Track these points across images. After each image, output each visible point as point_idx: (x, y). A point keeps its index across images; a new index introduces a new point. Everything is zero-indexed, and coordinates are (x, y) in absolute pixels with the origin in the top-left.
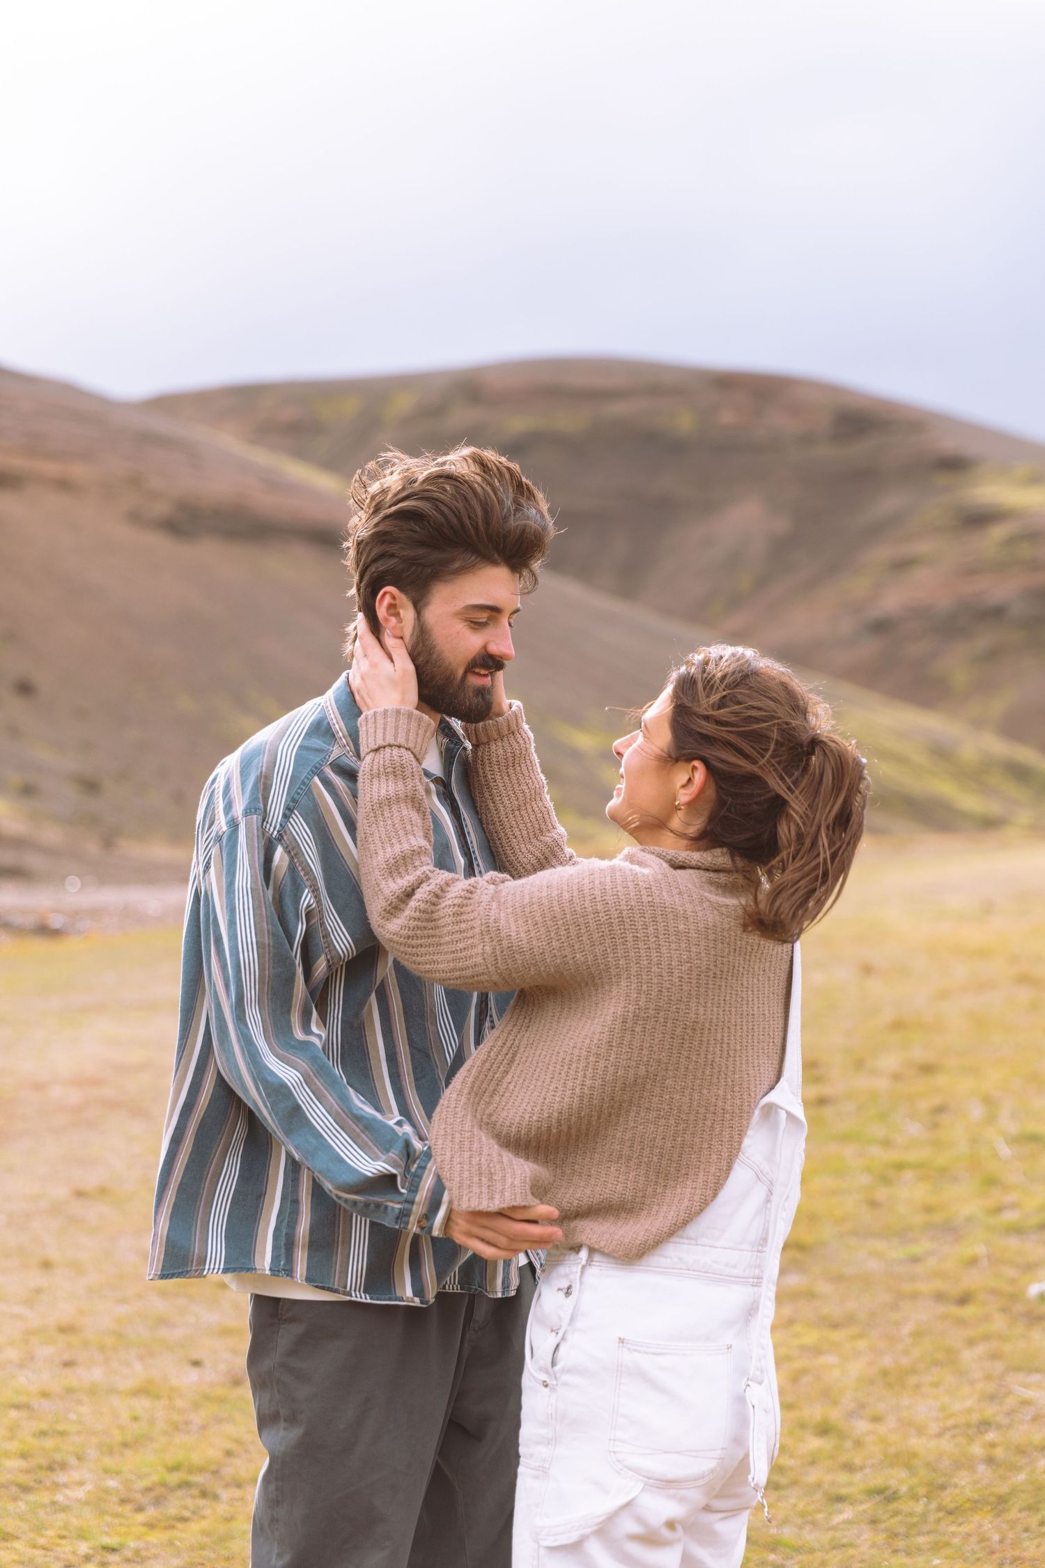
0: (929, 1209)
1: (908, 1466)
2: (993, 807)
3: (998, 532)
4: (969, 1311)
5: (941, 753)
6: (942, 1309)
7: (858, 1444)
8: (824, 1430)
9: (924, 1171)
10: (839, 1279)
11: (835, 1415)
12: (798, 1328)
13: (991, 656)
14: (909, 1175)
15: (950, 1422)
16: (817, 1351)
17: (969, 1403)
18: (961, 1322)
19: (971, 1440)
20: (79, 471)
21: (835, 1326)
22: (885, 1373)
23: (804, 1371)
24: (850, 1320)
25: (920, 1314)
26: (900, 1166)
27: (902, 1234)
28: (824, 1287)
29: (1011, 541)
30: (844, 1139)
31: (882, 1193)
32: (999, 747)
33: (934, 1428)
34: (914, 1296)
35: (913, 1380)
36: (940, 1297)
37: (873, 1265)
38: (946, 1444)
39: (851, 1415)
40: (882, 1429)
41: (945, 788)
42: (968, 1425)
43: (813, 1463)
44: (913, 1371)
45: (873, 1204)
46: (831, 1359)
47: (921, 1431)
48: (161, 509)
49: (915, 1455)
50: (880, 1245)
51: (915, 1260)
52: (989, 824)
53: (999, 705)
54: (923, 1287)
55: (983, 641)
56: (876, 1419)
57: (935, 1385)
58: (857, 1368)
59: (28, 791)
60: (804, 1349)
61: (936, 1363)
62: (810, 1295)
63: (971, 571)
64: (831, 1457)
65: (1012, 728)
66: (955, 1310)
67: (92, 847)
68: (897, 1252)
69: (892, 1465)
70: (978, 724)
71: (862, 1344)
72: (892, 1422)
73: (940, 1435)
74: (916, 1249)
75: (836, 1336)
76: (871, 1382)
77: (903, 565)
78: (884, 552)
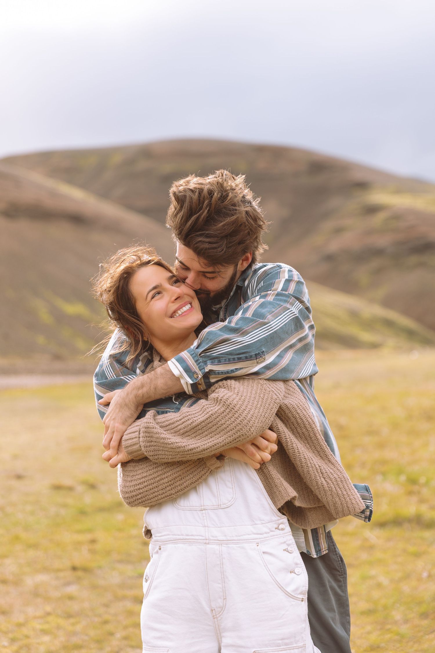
2: (377, 339)
3: (381, 216)
5: (354, 315)
13: (379, 271)
32: (381, 312)
41: (355, 331)
52: (374, 346)
53: (381, 293)
55: (375, 263)
63: (370, 233)
65: (387, 304)
70: (372, 302)
77: (339, 231)
78: (328, 225)
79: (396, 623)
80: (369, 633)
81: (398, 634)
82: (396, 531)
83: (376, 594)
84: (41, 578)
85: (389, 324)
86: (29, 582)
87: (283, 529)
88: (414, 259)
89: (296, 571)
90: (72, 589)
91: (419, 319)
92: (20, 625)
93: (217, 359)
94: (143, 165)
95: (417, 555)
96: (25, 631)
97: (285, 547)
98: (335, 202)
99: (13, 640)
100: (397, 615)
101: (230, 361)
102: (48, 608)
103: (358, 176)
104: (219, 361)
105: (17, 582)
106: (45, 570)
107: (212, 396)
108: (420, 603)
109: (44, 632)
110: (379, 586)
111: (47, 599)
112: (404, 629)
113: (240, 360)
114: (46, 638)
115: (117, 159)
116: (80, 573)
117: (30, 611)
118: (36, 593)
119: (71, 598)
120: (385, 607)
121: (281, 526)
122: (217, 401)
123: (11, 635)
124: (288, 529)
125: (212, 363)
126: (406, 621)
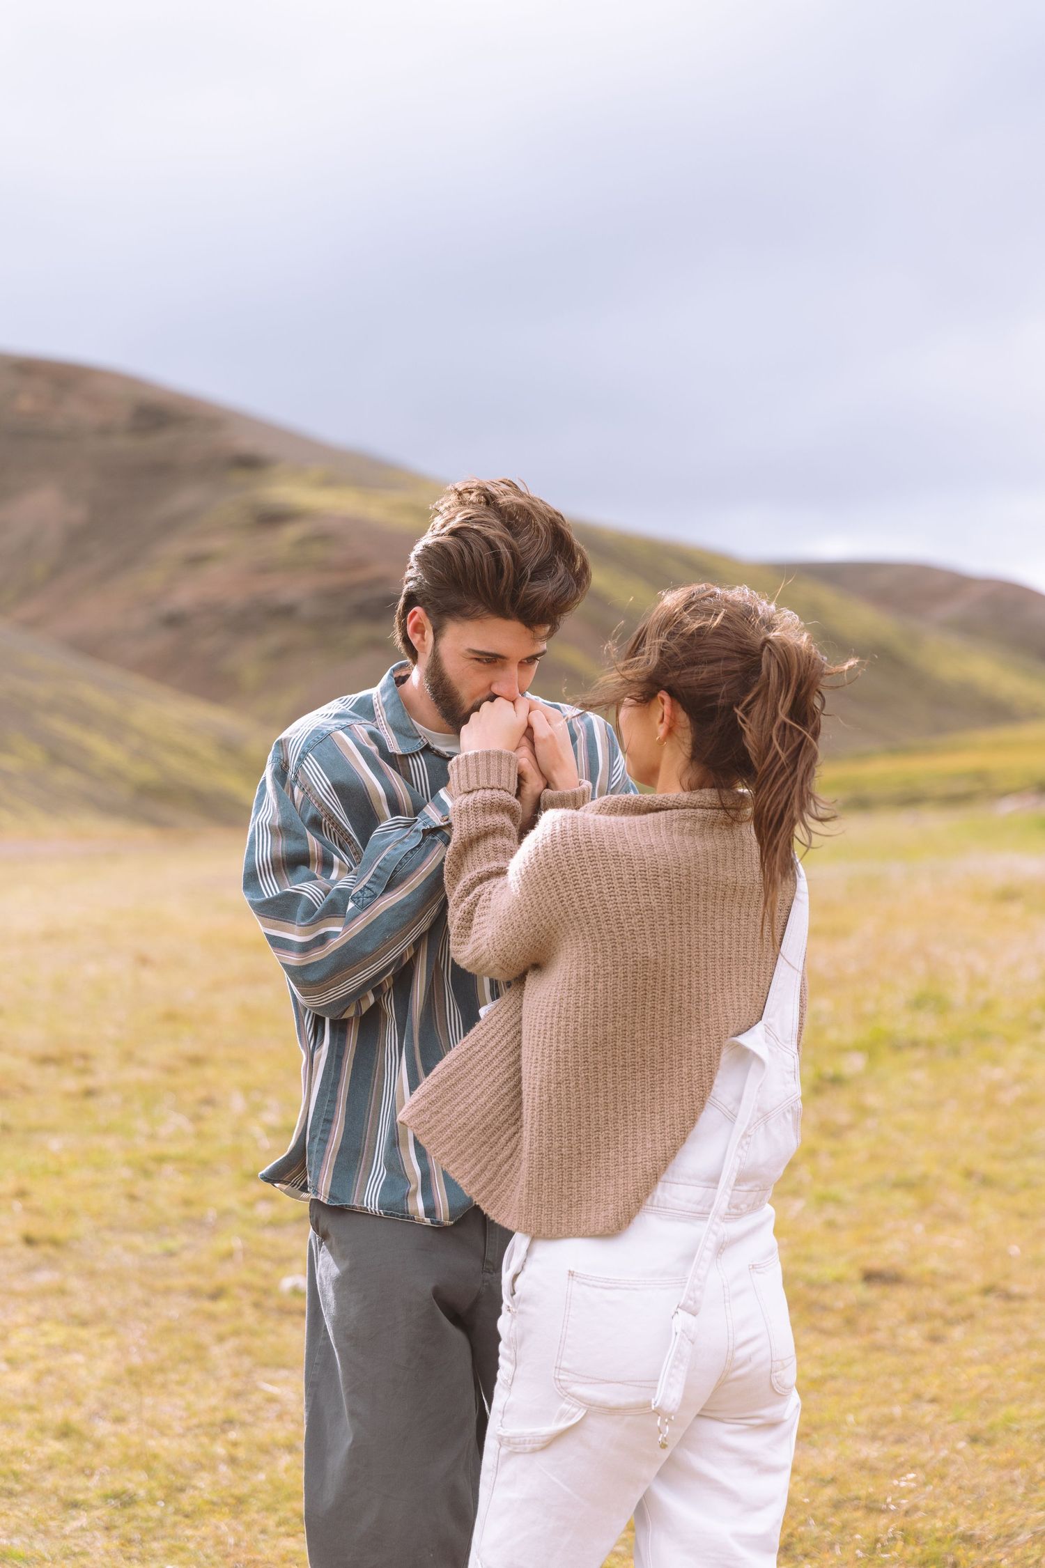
0: (187, 1203)
1: (148, 1469)
3: (291, 532)
4: (222, 1306)
6: (193, 1304)
7: (99, 1446)
8: (65, 1432)
9: (184, 1163)
10: (92, 1274)
11: (76, 1416)
12: (46, 1327)
14: (169, 1168)
15: (194, 1421)
16: (65, 1349)
17: (214, 1401)
18: (212, 1317)
19: (213, 1438)
21: (84, 1324)
22: (131, 1372)
23: (49, 1372)
24: (100, 1316)
25: (174, 1309)
26: (161, 1159)
27: (157, 1228)
28: (75, 1284)
30: (107, 1131)
31: (141, 1187)
33: (178, 1427)
34: (168, 1291)
35: (159, 1379)
36: (194, 1292)
37: (128, 1260)
38: (189, 1446)
39: (94, 1415)
40: (122, 1429)
42: (212, 1425)
43: (50, 1468)
44: (162, 1370)
45: (132, 1198)
46: (79, 1358)
47: (162, 1430)
49: (155, 1457)
50: (137, 1240)
51: (171, 1254)
54: (178, 1282)
55: (275, 638)
56: (119, 1420)
57: (181, 1383)
58: (104, 1366)
60: (51, 1348)
61: (187, 1361)
62: (62, 1292)
63: (263, 570)
64: (70, 1462)
66: (208, 1306)
68: (155, 1247)
69: (131, 1468)
71: (110, 1342)
72: (133, 1424)
73: (182, 1436)
74: (172, 1244)
75: (84, 1333)
76: (117, 1381)
98: (189, 497)
103: (241, 444)
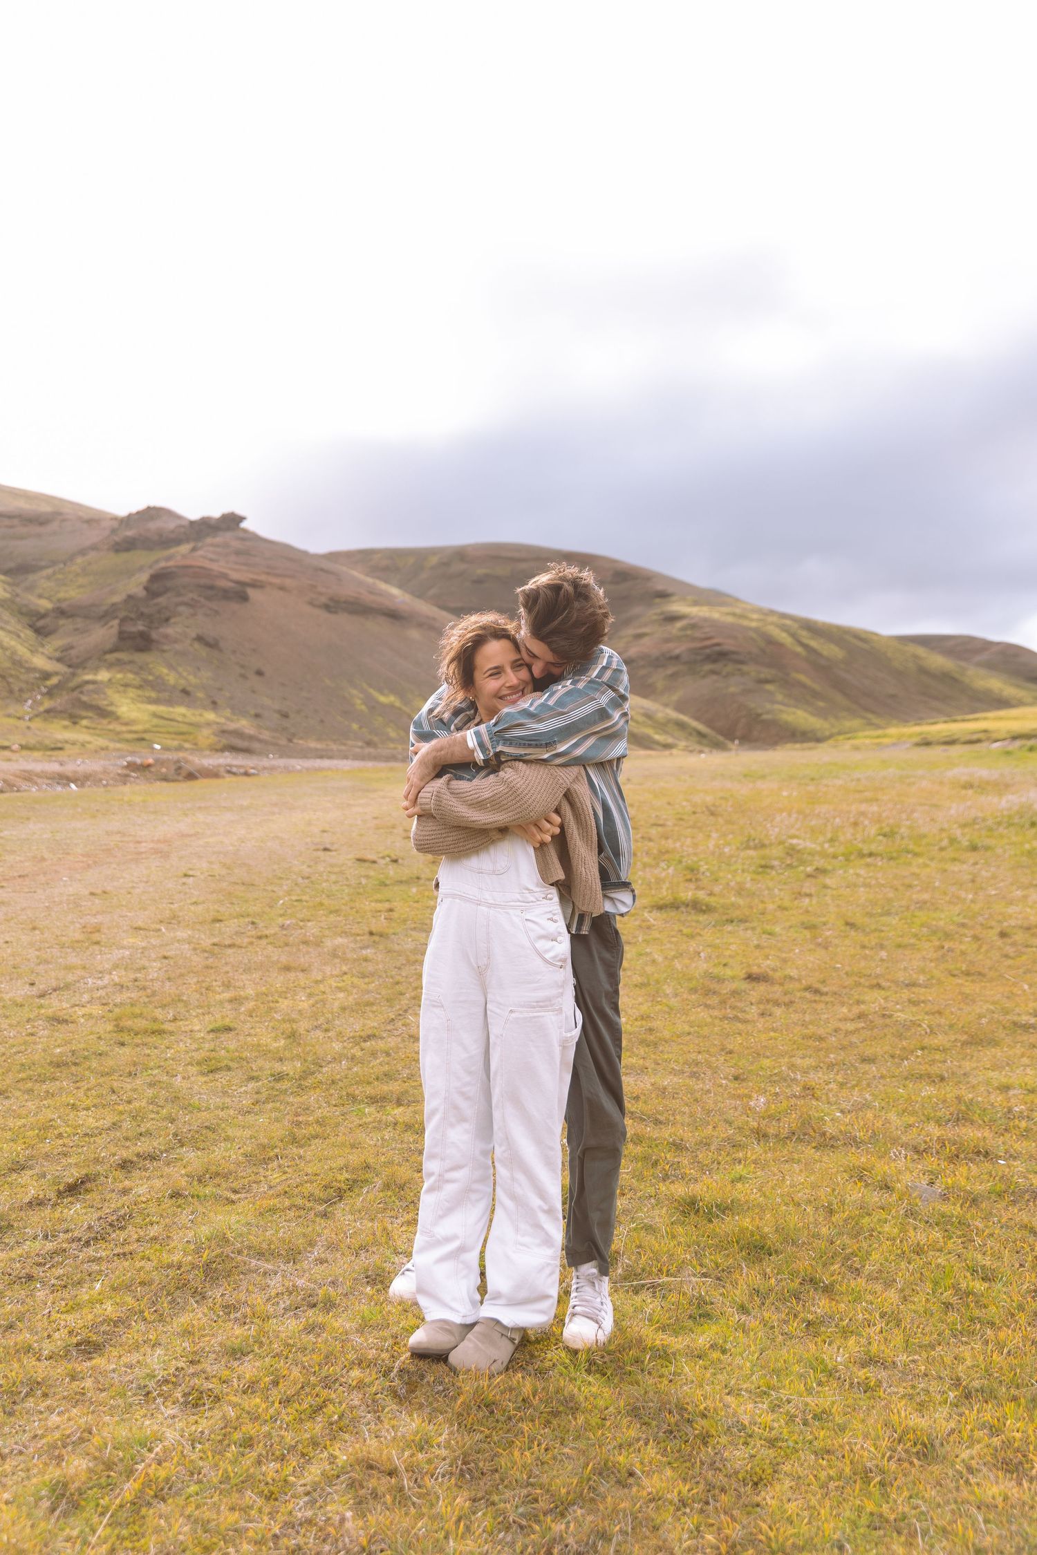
2: (670, 740)
3: (679, 624)
5: (648, 716)
13: (674, 676)
20: (288, 582)
29: (683, 629)
32: (674, 715)
41: (649, 731)
48: (323, 600)
52: (667, 746)
53: (675, 697)
59: (257, 716)
63: (667, 640)
65: (679, 708)
67: (283, 742)
70: (666, 705)
77: (639, 636)
78: (631, 631)
79: (666, 995)
80: (641, 1004)
81: (667, 1006)
82: (673, 913)
83: (649, 969)
84: (339, 941)
85: (681, 726)
86: (329, 943)
87: (551, 899)
88: (708, 667)
89: (559, 939)
90: (368, 952)
91: (709, 723)
92: (317, 982)
93: (510, 742)
94: (458, 567)
95: (691, 936)
96: (322, 987)
97: (550, 916)
98: (637, 610)
99: (310, 996)
100: (668, 990)
101: (520, 746)
102: (345, 968)
103: (660, 587)
104: (511, 744)
105: (318, 943)
106: (345, 933)
107: (501, 773)
108: (690, 979)
109: (340, 989)
110: (654, 961)
111: (344, 960)
112: (674, 1002)
113: (530, 746)
114: (341, 995)
115: (434, 560)
116: (376, 938)
117: (328, 969)
118: (334, 954)
119: (366, 960)
120: (657, 982)
121: (549, 896)
122: (503, 781)
123: (308, 991)
124: (556, 899)
125: (504, 744)
126: (676, 995)
